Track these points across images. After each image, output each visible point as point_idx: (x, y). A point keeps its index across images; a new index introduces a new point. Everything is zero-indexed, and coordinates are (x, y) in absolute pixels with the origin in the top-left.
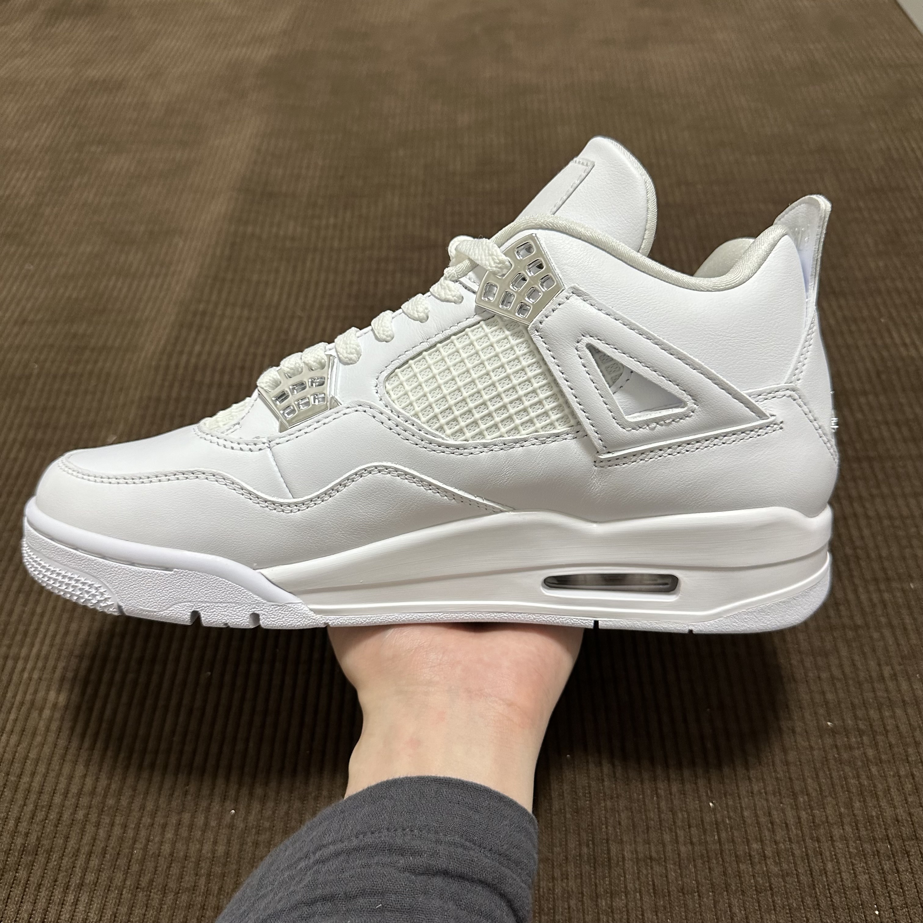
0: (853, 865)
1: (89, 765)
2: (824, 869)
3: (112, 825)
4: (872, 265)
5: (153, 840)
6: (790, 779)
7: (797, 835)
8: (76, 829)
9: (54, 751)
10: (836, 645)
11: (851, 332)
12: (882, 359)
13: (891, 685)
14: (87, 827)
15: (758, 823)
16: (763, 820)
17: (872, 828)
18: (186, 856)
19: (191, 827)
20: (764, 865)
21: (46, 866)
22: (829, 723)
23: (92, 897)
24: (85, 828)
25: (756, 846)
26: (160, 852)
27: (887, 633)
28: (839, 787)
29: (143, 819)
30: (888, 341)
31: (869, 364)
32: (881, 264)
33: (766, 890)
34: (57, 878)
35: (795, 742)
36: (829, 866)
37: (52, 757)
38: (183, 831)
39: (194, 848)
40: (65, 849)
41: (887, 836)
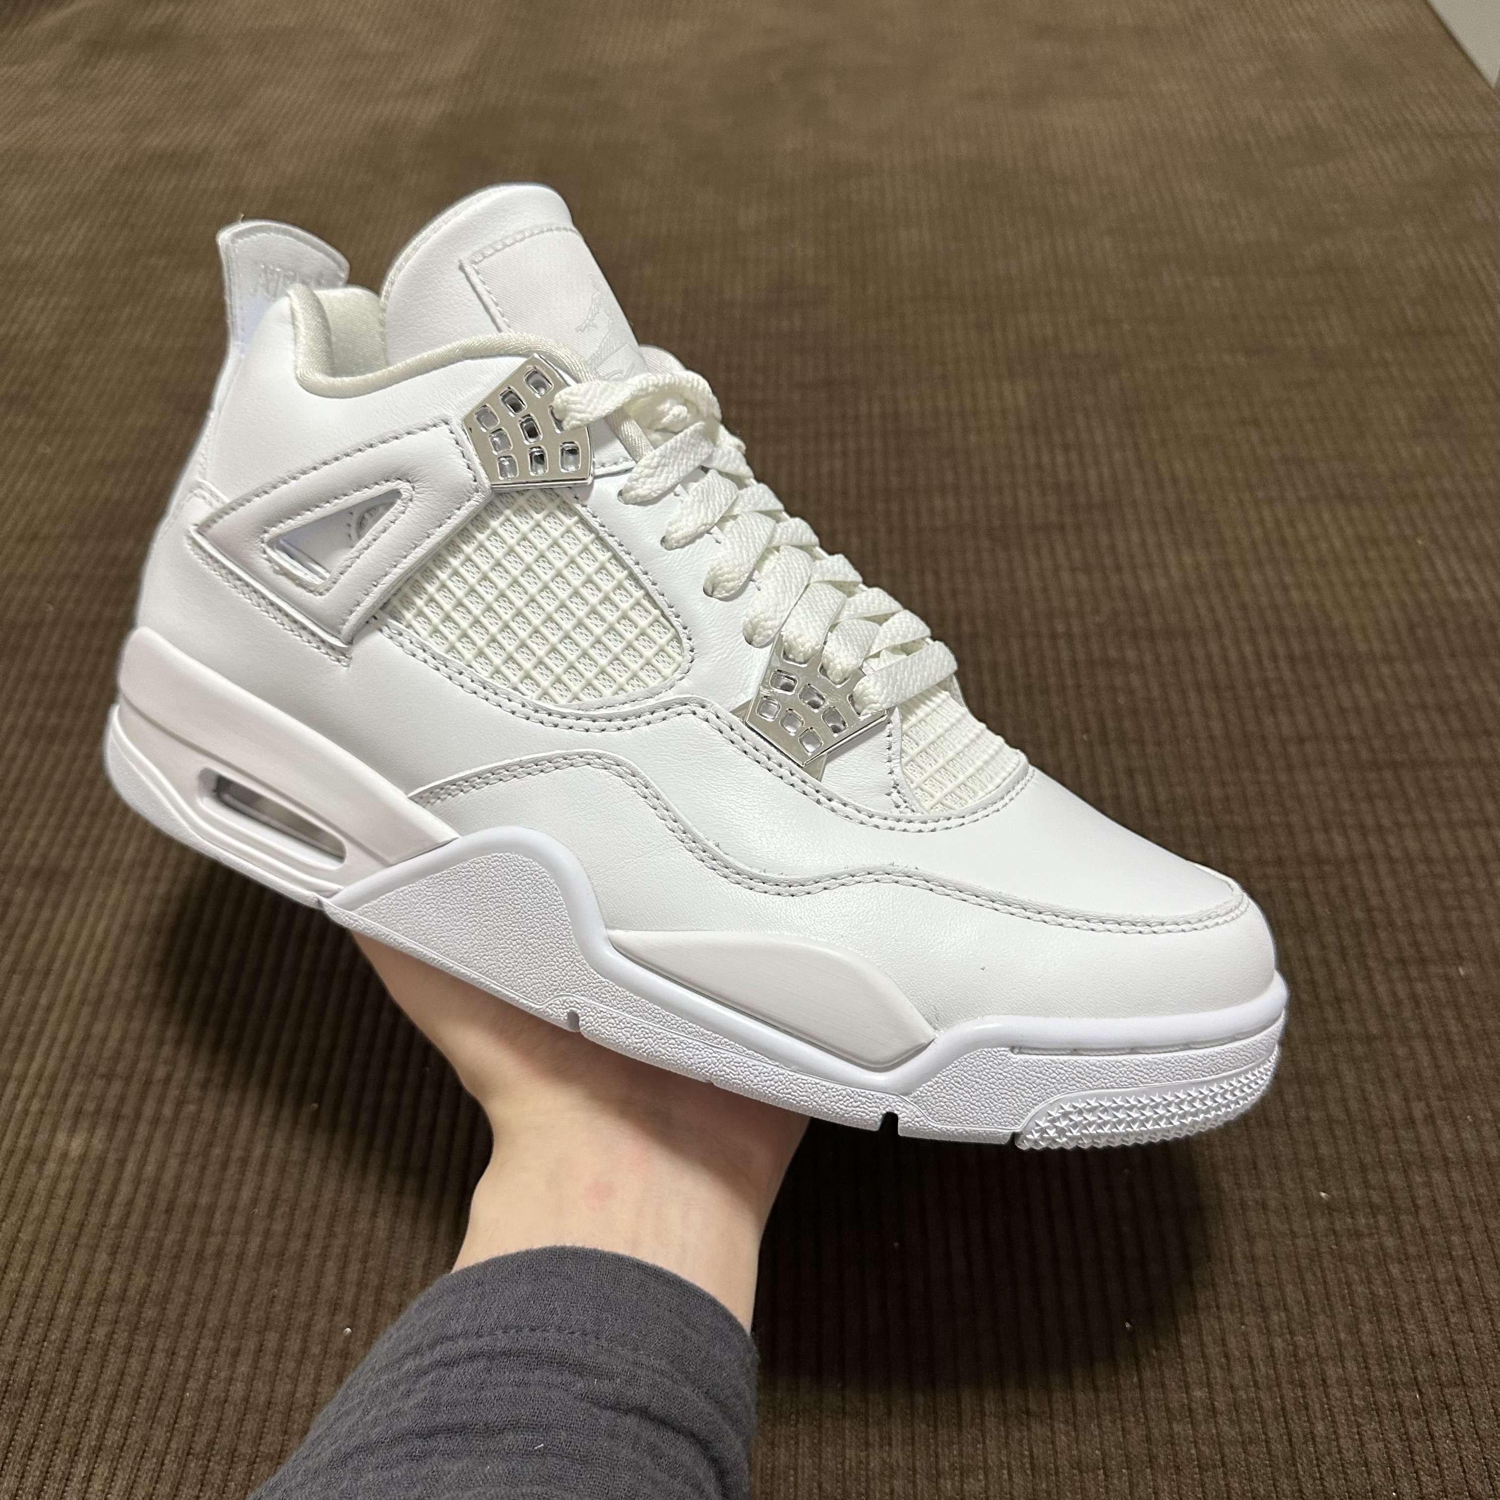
0: (1359, 1426)
1: (116, 1253)
2: (1312, 1433)
3: (152, 1352)
4: (1405, 454)
5: (217, 1375)
6: (1258, 1284)
7: (1268, 1377)
8: (93, 1357)
9: (61, 1228)
10: (1336, 1069)
11: (1367, 560)
12: (1419, 605)
13: (1425, 1132)
14: (111, 1353)
15: (1204, 1356)
16: (1212, 1350)
17: (1391, 1365)
18: (269, 1403)
19: (279, 1355)
20: (1212, 1425)
21: (42, 1417)
22: (1323, 1194)
23: (116, 1469)
24: (106, 1355)
25: (1199, 1394)
26: (227, 1396)
27: (1420, 1046)
28: (1338, 1299)
29: (202, 1341)
30: (1428, 574)
31: (1397, 614)
32: (1419, 451)
33: (1214, 1466)
34: (60, 1437)
35: (1268, 1223)
36: (1320, 1428)
37: (57, 1240)
38: (267, 1362)
39: (282, 1389)
40: (74, 1388)
41: (1416, 1378)
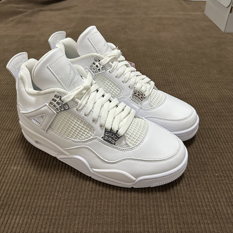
0: (226, 208)
1: (21, 184)
2: (219, 209)
3: (27, 199)
4: (216, 76)
5: (38, 202)
6: (208, 187)
7: (211, 201)
9: (12, 180)
10: (216, 157)
11: (212, 90)
16: (201, 197)
18: (47, 207)
19: (49, 199)
20: (203, 208)
21: (8, 209)
22: (216, 174)
23: (21, 217)
24: (19, 199)
25: (200, 203)
26: (40, 206)
28: (221, 189)
29: (36, 197)
30: (222, 92)
33: (204, 214)
34: (11, 212)
35: (208, 178)
